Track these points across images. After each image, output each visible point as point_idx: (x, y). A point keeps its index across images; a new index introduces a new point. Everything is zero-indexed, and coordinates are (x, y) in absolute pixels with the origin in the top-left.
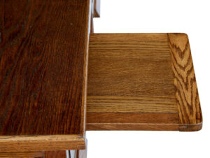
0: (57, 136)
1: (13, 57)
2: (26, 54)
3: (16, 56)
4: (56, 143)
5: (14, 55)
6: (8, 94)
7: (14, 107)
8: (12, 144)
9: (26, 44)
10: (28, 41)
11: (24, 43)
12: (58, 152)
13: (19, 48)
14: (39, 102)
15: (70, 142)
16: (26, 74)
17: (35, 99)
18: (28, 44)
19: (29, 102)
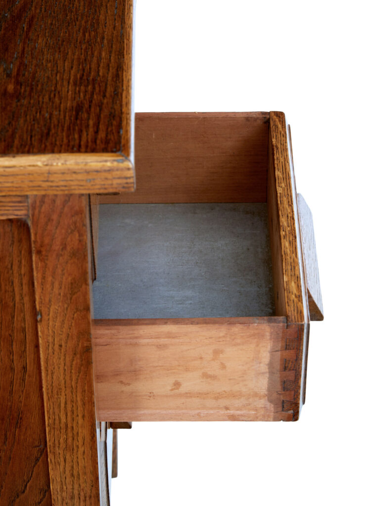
14: (18, 83)
17: (9, 76)
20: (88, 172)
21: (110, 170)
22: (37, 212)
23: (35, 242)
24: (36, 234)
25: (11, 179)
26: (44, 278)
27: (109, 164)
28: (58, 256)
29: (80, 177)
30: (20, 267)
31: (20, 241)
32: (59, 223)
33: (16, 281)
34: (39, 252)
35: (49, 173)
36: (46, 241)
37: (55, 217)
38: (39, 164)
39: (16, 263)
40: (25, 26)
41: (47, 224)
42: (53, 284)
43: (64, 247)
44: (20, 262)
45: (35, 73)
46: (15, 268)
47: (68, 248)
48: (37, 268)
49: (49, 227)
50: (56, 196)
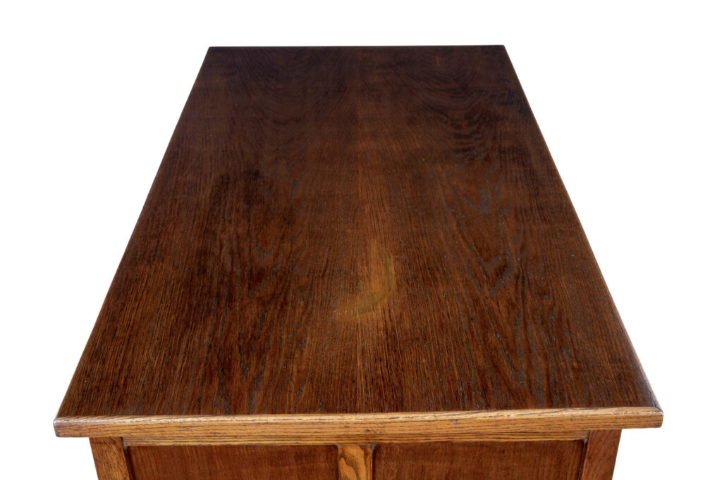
0: (625, 408)
1: (514, 301)
2: (529, 297)
3: (517, 299)
4: (624, 418)
5: (513, 297)
6: (530, 351)
7: (547, 370)
8: (561, 420)
9: (523, 282)
10: (523, 278)
11: (520, 280)
12: (611, 431)
13: (516, 288)
14: (578, 362)
15: (643, 417)
16: (543, 323)
17: (571, 357)
18: (526, 282)
19: (564, 361)
20: (638, 417)
21: (651, 417)
22: (594, 437)
23: (589, 453)
24: (590, 448)
25: (594, 421)
26: (589, 472)
27: (651, 413)
28: (600, 459)
29: (633, 420)
30: (573, 465)
31: (577, 451)
32: (605, 442)
33: (569, 473)
34: (590, 458)
35: (616, 418)
36: (596, 451)
37: (603, 439)
38: (611, 413)
39: (572, 462)
40: (565, 325)
41: (598, 442)
42: (593, 476)
43: (605, 455)
44: (574, 462)
45: (584, 356)
46: (571, 465)
47: (607, 456)
48: (586, 466)
49: (599, 444)
50: (605, 431)
